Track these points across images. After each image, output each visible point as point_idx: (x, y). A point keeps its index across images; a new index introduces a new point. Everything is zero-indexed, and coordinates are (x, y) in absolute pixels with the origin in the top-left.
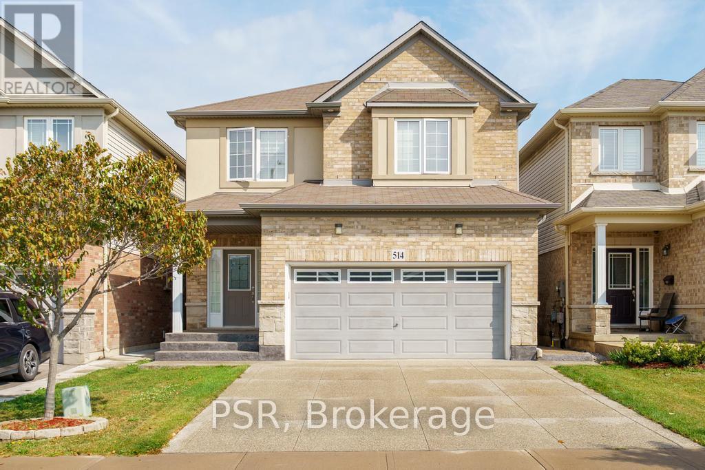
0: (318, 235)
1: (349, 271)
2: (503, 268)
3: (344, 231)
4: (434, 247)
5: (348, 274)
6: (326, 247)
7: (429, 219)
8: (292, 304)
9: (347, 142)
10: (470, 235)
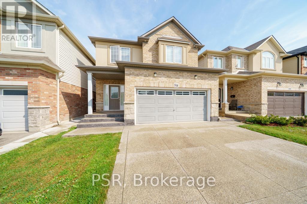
0: (147, 77)
1: (158, 91)
2: (206, 91)
3: (157, 75)
4: (188, 83)
5: (158, 92)
6: (150, 81)
7: (186, 73)
8: (137, 103)
9: (150, 52)
10: (199, 79)
